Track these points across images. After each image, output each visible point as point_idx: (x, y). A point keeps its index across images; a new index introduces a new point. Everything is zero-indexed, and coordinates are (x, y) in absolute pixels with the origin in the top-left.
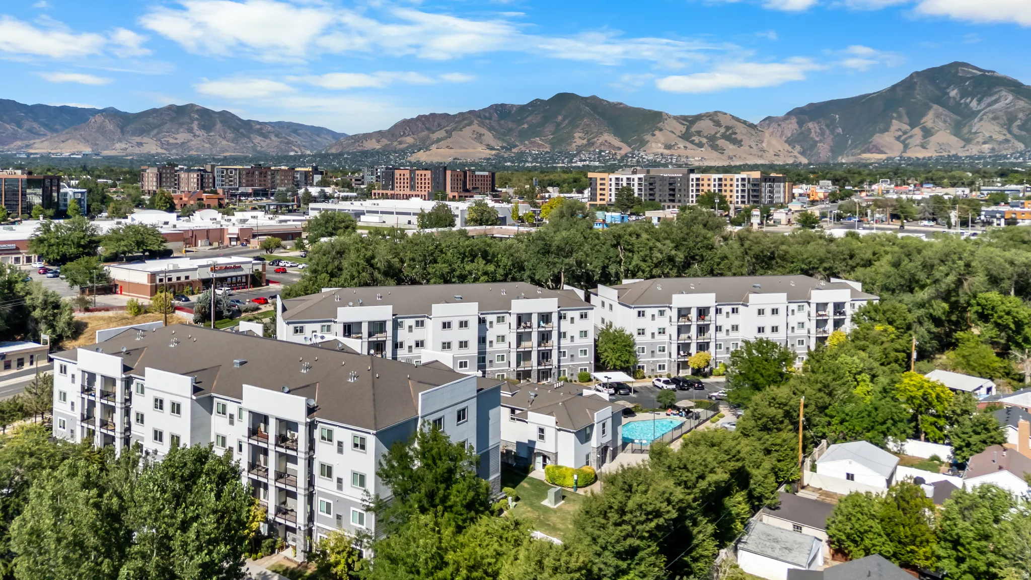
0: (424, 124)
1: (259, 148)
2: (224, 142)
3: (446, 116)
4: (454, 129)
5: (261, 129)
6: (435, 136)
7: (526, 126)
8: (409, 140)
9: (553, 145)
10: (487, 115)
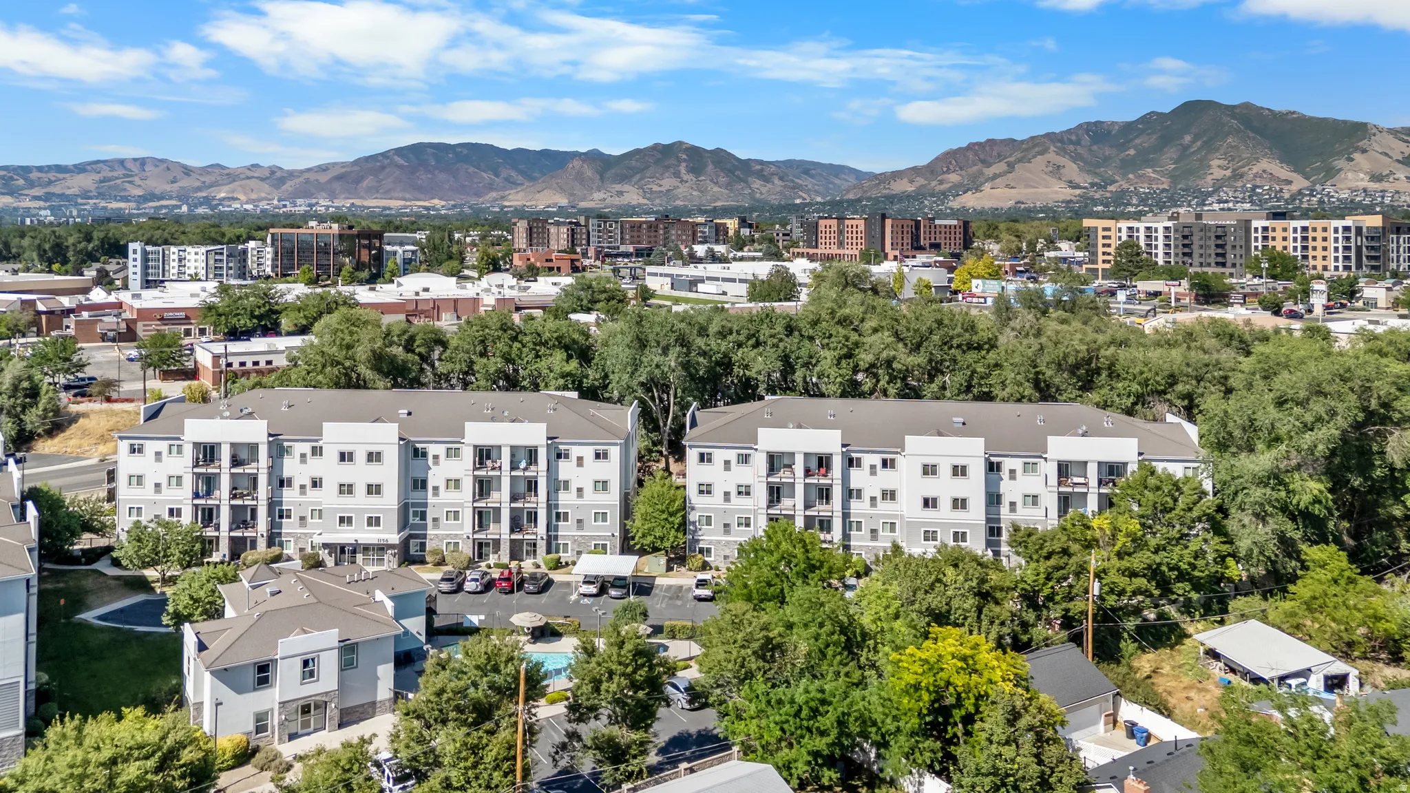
0: (976, 154)
1: (758, 195)
2: (716, 189)
3: (1011, 142)
4: (1020, 160)
5: (762, 170)
6: (989, 172)
7: (1132, 152)
8: (954, 178)
9: (1174, 179)
10: (1074, 138)
